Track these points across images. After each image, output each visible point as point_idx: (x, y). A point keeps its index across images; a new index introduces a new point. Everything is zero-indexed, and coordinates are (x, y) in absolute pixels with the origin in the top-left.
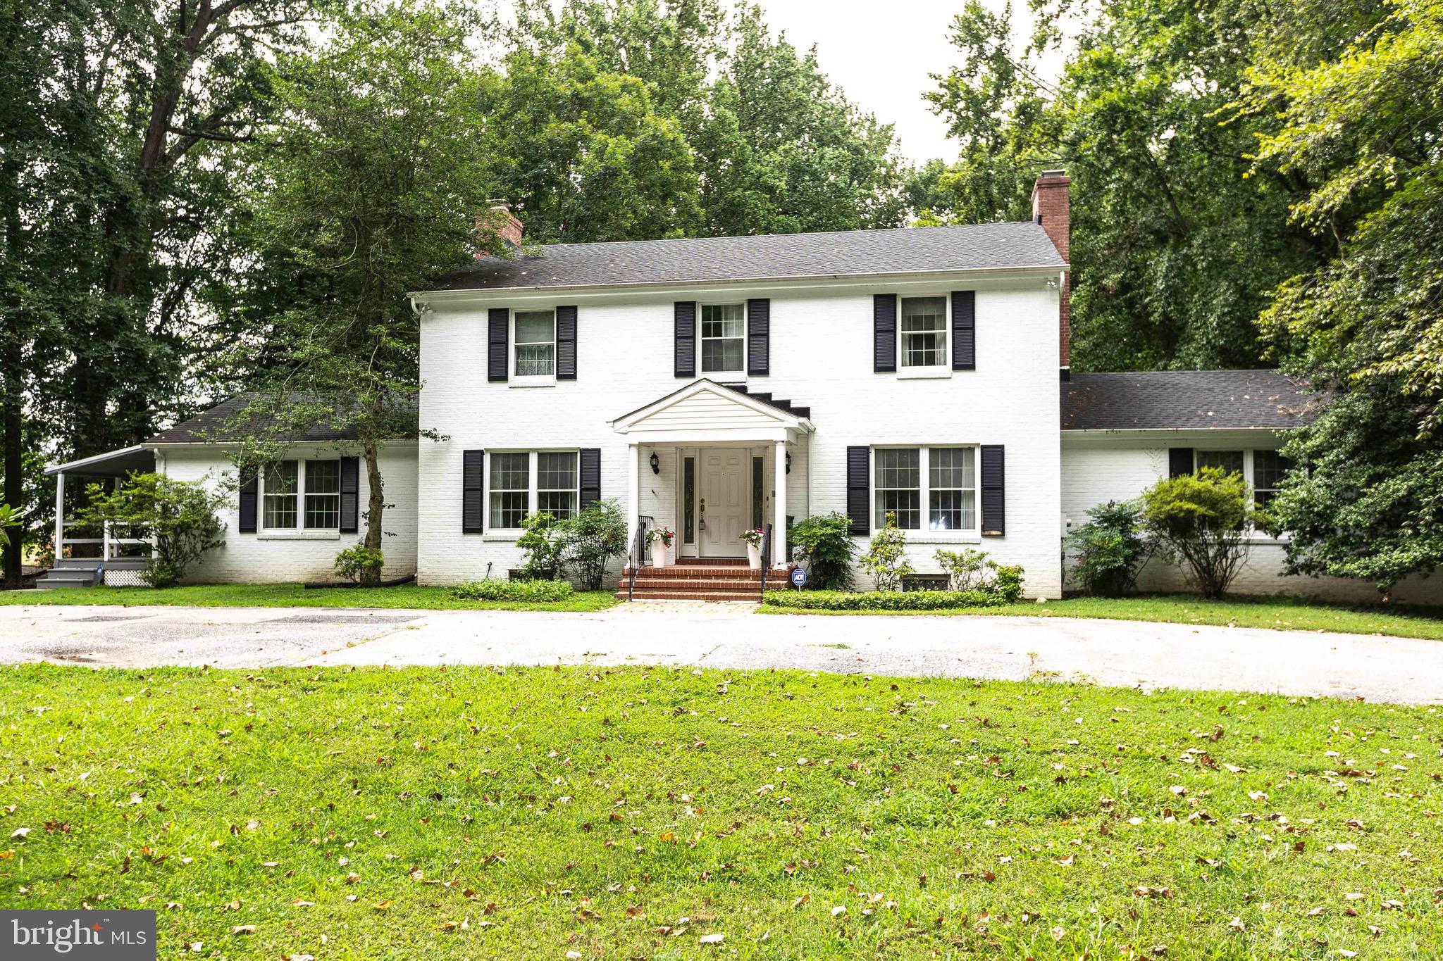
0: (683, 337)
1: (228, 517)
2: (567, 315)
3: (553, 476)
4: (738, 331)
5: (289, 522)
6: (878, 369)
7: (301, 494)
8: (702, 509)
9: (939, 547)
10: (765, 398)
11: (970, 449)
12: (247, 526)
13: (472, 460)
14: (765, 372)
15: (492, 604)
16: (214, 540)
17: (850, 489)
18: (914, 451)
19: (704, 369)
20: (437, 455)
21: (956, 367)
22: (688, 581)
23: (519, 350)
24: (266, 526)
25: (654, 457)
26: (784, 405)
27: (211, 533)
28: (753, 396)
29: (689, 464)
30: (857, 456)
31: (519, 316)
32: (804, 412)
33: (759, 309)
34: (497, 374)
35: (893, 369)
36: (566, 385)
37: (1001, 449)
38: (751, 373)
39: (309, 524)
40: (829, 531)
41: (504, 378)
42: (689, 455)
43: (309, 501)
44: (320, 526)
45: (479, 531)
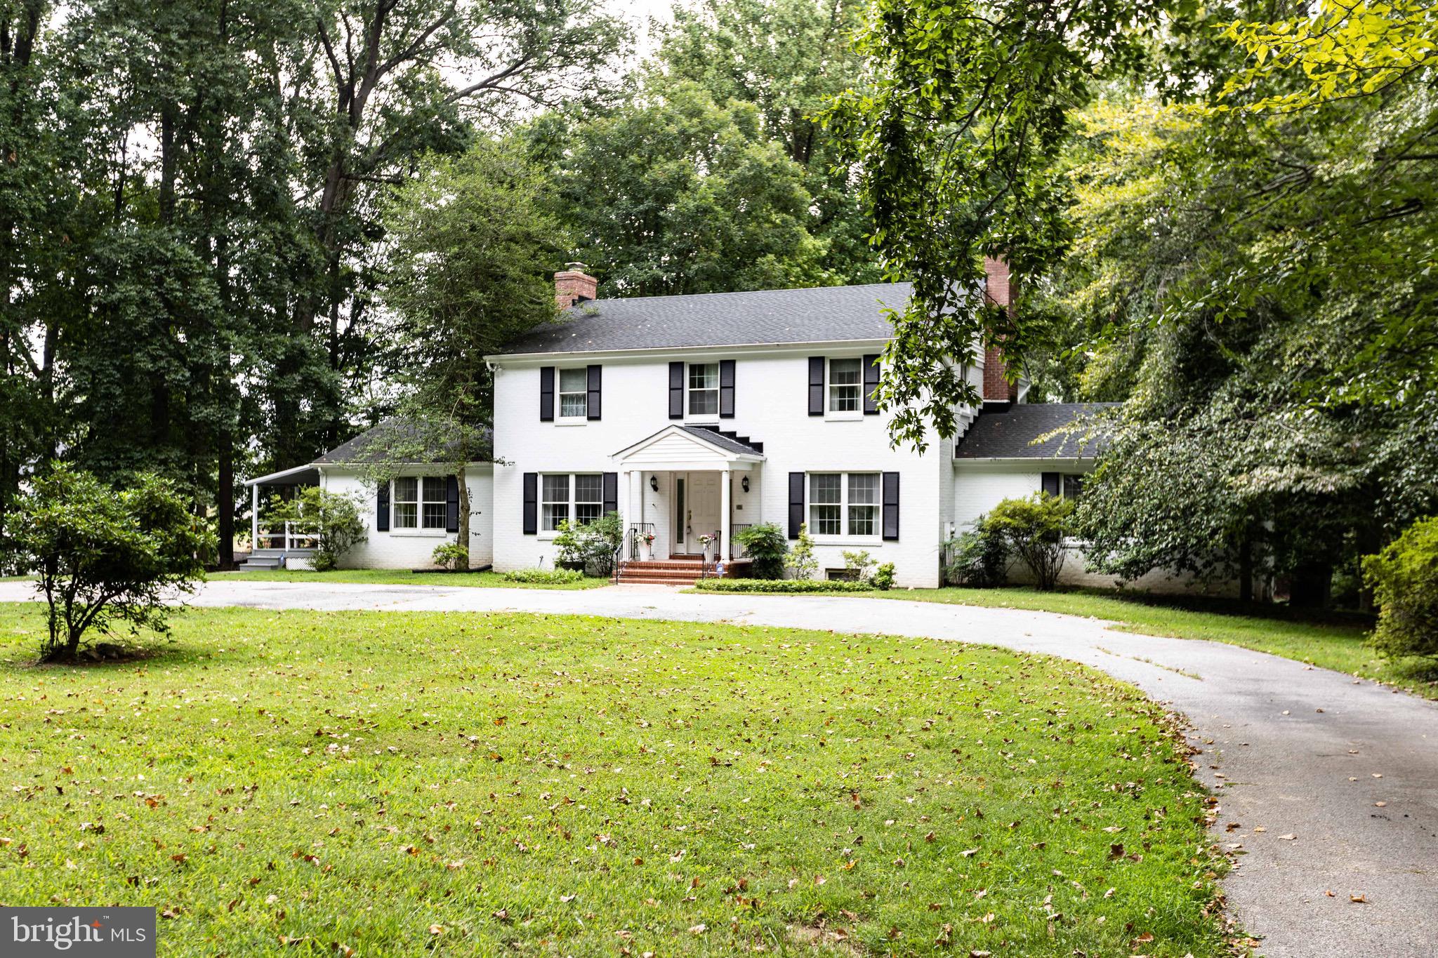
0: (676, 389)
1: (368, 519)
2: (594, 371)
3: (586, 492)
4: (713, 384)
5: (411, 523)
6: (811, 414)
7: (420, 502)
8: (690, 518)
9: (843, 548)
10: (732, 435)
11: (876, 475)
12: (383, 526)
13: (530, 479)
14: (732, 416)
15: (524, 585)
16: (360, 536)
17: (790, 504)
18: (837, 476)
19: (691, 412)
20: (506, 475)
21: (866, 413)
22: (662, 571)
23: (563, 398)
24: (396, 526)
25: (654, 479)
26: (745, 441)
27: (357, 532)
28: (723, 433)
29: (680, 483)
30: (796, 479)
31: (562, 372)
32: (758, 447)
33: (728, 366)
34: (547, 416)
35: (821, 414)
36: (594, 424)
37: (896, 475)
38: (722, 416)
39: (426, 525)
40: (759, 536)
41: (551, 419)
42: (680, 477)
43: (426, 507)
44: (433, 526)
45: (534, 532)
